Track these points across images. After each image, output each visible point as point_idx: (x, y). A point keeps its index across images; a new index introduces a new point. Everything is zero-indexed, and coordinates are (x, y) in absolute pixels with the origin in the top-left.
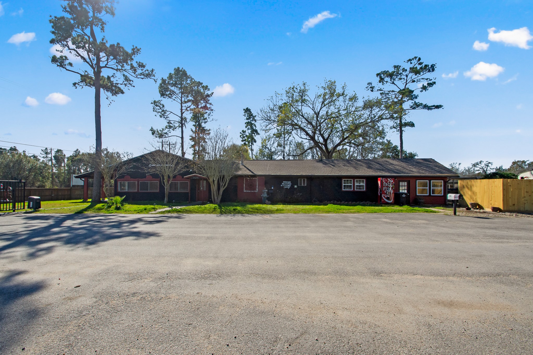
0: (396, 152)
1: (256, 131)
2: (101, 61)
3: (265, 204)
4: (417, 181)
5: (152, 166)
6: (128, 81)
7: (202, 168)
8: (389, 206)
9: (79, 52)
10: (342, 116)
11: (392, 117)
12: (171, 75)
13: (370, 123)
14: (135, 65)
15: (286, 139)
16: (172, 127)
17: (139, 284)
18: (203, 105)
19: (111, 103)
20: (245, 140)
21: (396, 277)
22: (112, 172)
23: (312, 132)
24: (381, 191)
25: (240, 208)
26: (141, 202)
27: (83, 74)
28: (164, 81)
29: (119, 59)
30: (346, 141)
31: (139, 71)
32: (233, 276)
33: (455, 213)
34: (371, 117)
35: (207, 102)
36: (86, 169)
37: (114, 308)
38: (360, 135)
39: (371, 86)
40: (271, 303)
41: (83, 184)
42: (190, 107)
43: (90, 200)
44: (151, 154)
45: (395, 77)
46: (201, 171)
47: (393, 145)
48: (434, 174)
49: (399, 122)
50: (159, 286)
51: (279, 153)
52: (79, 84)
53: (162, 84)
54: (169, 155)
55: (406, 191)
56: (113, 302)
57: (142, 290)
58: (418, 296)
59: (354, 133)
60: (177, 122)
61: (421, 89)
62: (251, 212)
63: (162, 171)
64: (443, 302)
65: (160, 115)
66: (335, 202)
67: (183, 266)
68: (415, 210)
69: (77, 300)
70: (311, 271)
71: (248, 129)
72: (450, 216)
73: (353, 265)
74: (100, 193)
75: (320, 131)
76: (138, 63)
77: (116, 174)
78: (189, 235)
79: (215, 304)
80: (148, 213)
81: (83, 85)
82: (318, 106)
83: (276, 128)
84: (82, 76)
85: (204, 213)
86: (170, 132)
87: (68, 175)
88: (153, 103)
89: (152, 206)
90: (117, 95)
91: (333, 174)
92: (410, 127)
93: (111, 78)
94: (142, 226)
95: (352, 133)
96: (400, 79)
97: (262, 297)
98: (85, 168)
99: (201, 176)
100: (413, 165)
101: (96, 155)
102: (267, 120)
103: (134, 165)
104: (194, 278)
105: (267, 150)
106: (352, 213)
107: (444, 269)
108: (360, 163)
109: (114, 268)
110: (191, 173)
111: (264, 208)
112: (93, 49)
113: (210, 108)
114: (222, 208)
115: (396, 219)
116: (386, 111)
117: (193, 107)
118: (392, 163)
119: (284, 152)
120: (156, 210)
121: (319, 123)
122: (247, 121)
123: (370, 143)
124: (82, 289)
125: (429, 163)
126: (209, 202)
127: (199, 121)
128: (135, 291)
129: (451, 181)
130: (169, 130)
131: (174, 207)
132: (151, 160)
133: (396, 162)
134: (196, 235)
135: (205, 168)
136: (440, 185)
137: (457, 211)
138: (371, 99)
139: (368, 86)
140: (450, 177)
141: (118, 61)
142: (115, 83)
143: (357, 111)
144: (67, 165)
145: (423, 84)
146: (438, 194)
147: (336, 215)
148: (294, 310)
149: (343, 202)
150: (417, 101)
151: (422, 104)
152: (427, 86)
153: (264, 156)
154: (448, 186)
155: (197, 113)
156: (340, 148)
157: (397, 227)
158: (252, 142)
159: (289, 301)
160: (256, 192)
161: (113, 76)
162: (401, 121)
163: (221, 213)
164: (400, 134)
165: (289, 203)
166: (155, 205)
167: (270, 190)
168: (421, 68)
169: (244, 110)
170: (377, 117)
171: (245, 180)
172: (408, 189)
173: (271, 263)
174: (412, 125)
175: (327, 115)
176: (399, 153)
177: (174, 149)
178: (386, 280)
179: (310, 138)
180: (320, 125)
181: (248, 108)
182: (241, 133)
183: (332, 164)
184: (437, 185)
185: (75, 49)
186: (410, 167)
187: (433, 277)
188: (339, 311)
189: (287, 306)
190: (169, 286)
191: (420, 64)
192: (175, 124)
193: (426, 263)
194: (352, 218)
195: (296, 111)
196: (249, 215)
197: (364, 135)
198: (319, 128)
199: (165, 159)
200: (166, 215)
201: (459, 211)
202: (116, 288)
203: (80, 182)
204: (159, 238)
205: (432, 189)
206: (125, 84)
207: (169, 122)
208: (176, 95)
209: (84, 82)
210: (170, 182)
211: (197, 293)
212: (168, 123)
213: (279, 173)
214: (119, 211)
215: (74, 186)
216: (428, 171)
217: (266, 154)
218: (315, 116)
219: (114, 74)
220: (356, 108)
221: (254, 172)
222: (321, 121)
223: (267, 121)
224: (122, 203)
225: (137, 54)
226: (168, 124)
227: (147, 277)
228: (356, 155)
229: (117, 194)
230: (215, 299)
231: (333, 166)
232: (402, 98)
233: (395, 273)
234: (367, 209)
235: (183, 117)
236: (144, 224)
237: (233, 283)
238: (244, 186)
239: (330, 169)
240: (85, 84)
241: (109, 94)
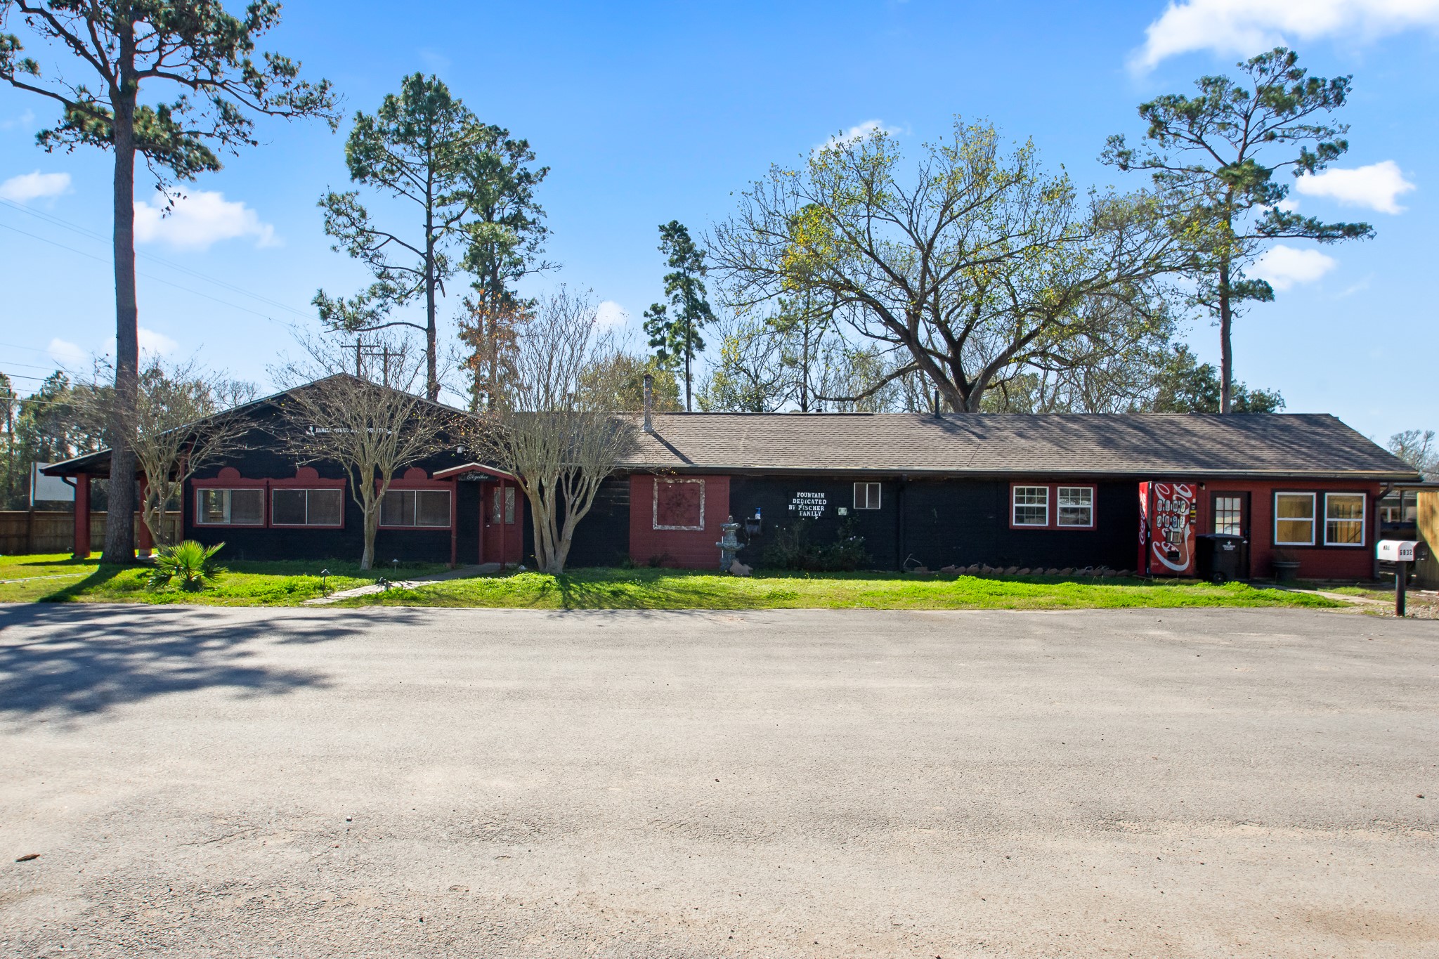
0: (1206, 389)
1: (705, 309)
2: (139, 52)
3: (730, 573)
4: (1277, 494)
5: (317, 435)
6: (231, 124)
7: (498, 440)
8: (1175, 585)
9: (58, 19)
10: (1017, 255)
11: (1194, 264)
12: (392, 103)
13: (1114, 282)
14: (261, 66)
15: (812, 339)
16: (393, 291)
17: (246, 854)
18: (509, 210)
19: (172, 203)
20: (662, 341)
21: (1171, 832)
22: (173, 455)
23: (908, 313)
24: (1147, 529)
25: (638, 588)
26: (278, 563)
27: (73, 99)
28: (365, 124)
29: (203, 46)
30: (1030, 346)
31: (274, 88)
32: (587, 828)
33: (1400, 610)
34: (1121, 265)
35: (522, 200)
36: (88, 442)
37: (150, 936)
38: (1079, 328)
39: (1121, 149)
40: (716, 925)
41: (72, 498)
42: (459, 217)
43: (96, 555)
44: (315, 389)
45: (1207, 119)
46: (494, 453)
47: (1195, 363)
48: (1338, 468)
49: (1217, 283)
50: (316, 861)
51: (787, 391)
52: (59, 134)
53: (358, 134)
54: (378, 395)
55: (1237, 532)
56: (149, 912)
57: (255, 873)
58: (1240, 897)
59: (1059, 318)
60: (412, 274)
61: (1296, 167)
62: (677, 601)
63: (352, 451)
64: (1323, 917)
65: (351, 245)
66: (986, 568)
67: (410, 793)
68: (1265, 597)
69: (22, 904)
70: (871, 812)
71: (676, 300)
72: (1382, 618)
73: (1024, 792)
74: (131, 530)
75: (936, 312)
76: (271, 57)
77: (186, 461)
78: (441, 682)
79: (511, 928)
80: (299, 604)
81: (72, 138)
82: (928, 218)
83: (775, 298)
84: (69, 105)
85: (503, 605)
86: (387, 311)
87: (21, 465)
88: (325, 201)
89: (316, 579)
90: (196, 175)
91: (978, 467)
92: (1259, 299)
93: (172, 112)
94: (272, 648)
95: (1051, 319)
96: (1224, 126)
97: (683, 905)
98: (83, 439)
99: (496, 469)
100: (1263, 438)
101: (116, 391)
102: (741, 269)
103: (252, 430)
104: (444, 835)
105: (743, 379)
106: (1040, 609)
107: (1340, 801)
108: (1076, 427)
109: (161, 797)
110: (460, 459)
111: (724, 588)
112: (109, 10)
113: (534, 222)
114: (570, 588)
115: (1196, 630)
116: (1171, 240)
117: (470, 217)
118: (1190, 428)
119: (806, 387)
120: (329, 595)
121: (934, 282)
122: (674, 271)
123: (1117, 356)
124: (45, 866)
125: (1320, 430)
126: (523, 567)
127: (495, 268)
128: (229, 878)
129: (1394, 495)
130: (382, 301)
131: (396, 584)
132: (312, 413)
133: (1205, 425)
134: (468, 685)
135: (512, 441)
136: (1357, 509)
137: (1407, 601)
138: (1120, 194)
139: (1108, 148)
140: (1389, 480)
141: (197, 53)
142: (189, 133)
143: (1068, 240)
144: (17, 429)
145: (1304, 148)
146: (1348, 542)
147: (983, 615)
148: (795, 949)
149: (1013, 569)
150: (1284, 206)
151: (1299, 218)
152: (1317, 154)
153: (732, 399)
154: (1385, 514)
155: (486, 241)
156: (1009, 371)
157: (1194, 658)
158: (688, 347)
159: (780, 917)
160: (699, 529)
161: (179, 106)
162: (1225, 279)
163: (566, 606)
164: (1221, 326)
165: (819, 570)
166: (325, 575)
167: (749, 522)
168: (1298, 90)
169: (662, 228)
170: (1140, 263)
171: (656, 487)
172: (1246, 525)
173: (731, 786)
174: (1264, 292)
175: (961, 253)
176: (1219, 395)
177: (398, 370)
178: (1135, 841)
179: (898, 337)
180: (935, 289)
181: (675, 223)
182: (646, 315)
183: (978, 430)
184: (1347, 508)
185: (47, 9)
186: (1253, 442)
187: (1300, 830)
188: (955, 951)
189: (772, 935)
190: (353, 862)
191: (1294, 75)
192: (404, 280)
193: (1283, 783)
194: (1041, 624)
195: (849, 234)
196: (667, 614)
197: (1092, 327)
198: (930, 299)
199: (364, 409)
200: (364, 610)
201: (1416, 603)
202: (163, 864)
203: (61, 491)
204: (332, 692)
205: (1329, 523)
206: (221, 133)
207: (382, 273)
208: (408, 173)
209: (78, 129)
210: (382, 493)
211: (450, 889)
212: (380, 276)
213: (782, 460)
214: (197, 595)
215: (41, 505)
216: (1314, 458)
217: (738, 391)
218: (919, 253)
219: (184, 97)
220: (1065, 228)
221: (690, 457)
222: (938, 274)
223: (742, 273)
224: (209, 568)
225: (268, 27)
226: (379, 281)
227: (276, 831)
228: (1064, 398)
229: (191, 532)
230: (513, 910)
231: (980, 437)
232: (1229, 197)
233: (1170, 818)
234: (1096, 594)
235: (434, 254)
236: (282, 643)
237: (584, 853)
238: (655, 507)
239: (970, 449)
240: (81, 136)
241: (166, 171)
